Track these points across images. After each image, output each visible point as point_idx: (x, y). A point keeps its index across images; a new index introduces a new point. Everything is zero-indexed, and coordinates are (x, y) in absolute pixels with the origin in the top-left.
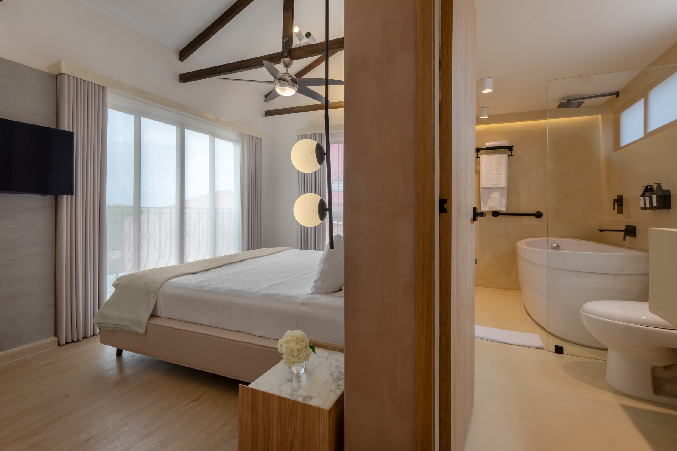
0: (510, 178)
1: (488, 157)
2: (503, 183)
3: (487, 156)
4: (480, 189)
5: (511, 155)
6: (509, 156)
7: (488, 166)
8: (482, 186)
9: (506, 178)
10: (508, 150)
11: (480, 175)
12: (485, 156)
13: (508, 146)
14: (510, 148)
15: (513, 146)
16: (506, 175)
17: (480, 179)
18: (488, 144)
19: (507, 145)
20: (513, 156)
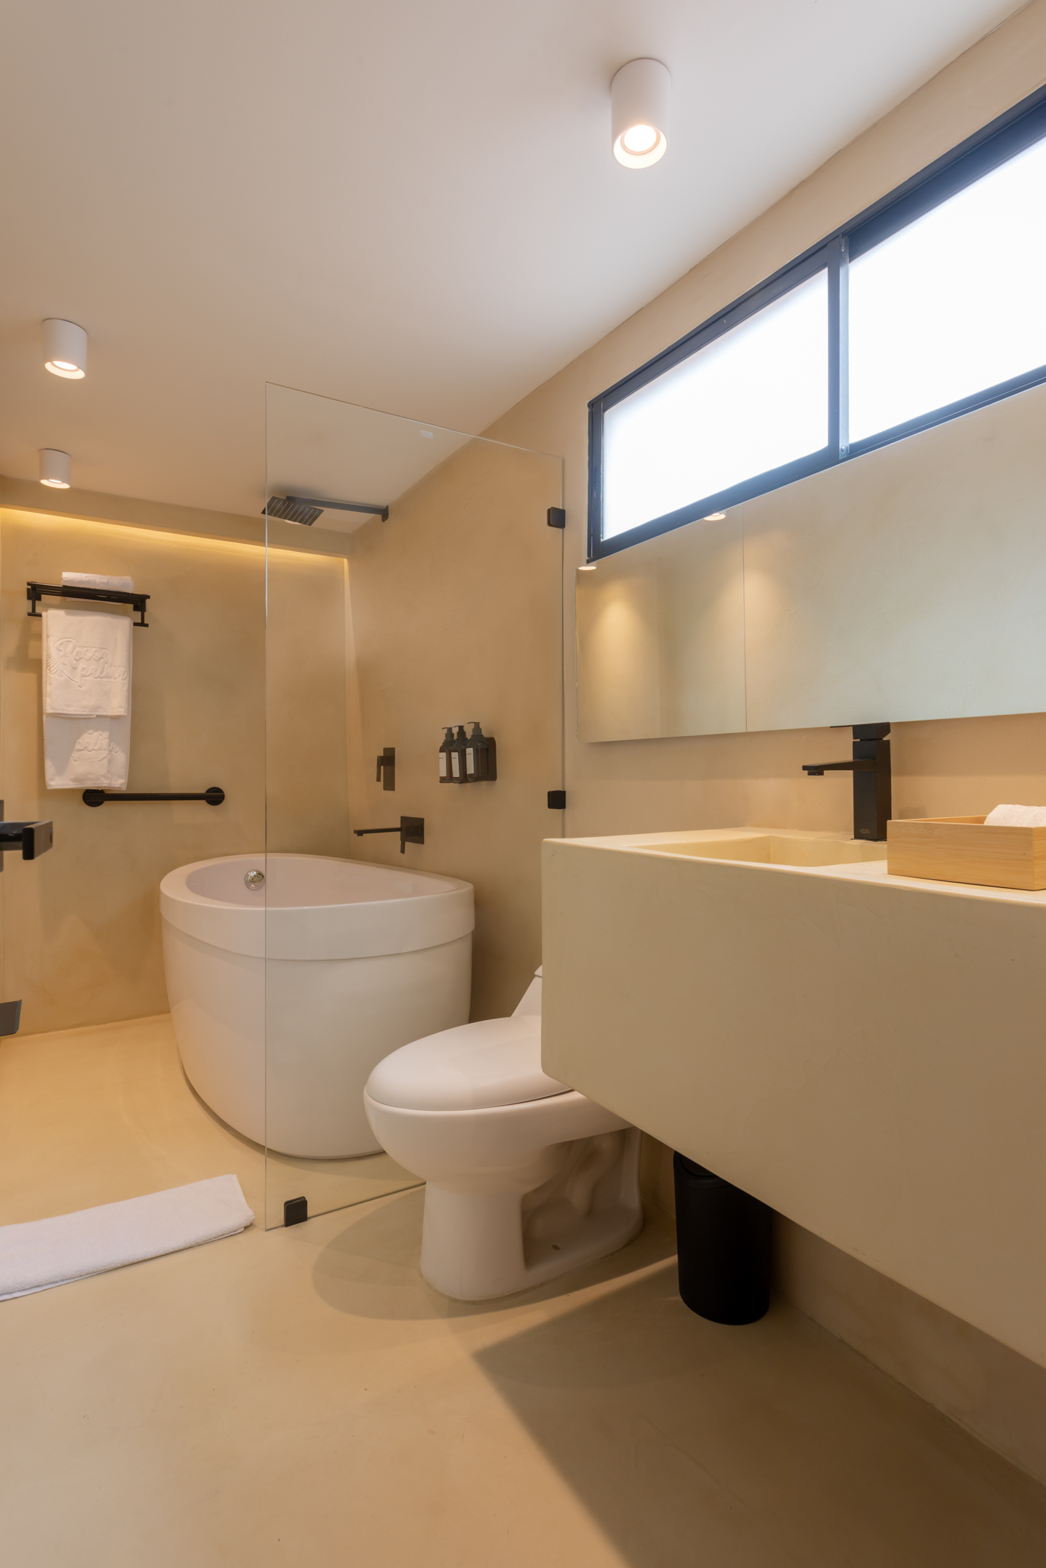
0: (137, 692)
1: (69, 617)
2: (118, 704)
3: (67, 614)
4: (44, 718)
5: (142, 624)
6: (135, 624)
7: (71, 646)
8: (48, 709)
9: (125, 688)
10: (131, 606)
11: (44, 672)
12: (61, 613)
13: (132, 594)
14: (138, 602)
15: (148, 597)
16: (126, 681)
17: (44, 685)
18: (71, 577)
19: (130, 590)
20: (147, 625)
